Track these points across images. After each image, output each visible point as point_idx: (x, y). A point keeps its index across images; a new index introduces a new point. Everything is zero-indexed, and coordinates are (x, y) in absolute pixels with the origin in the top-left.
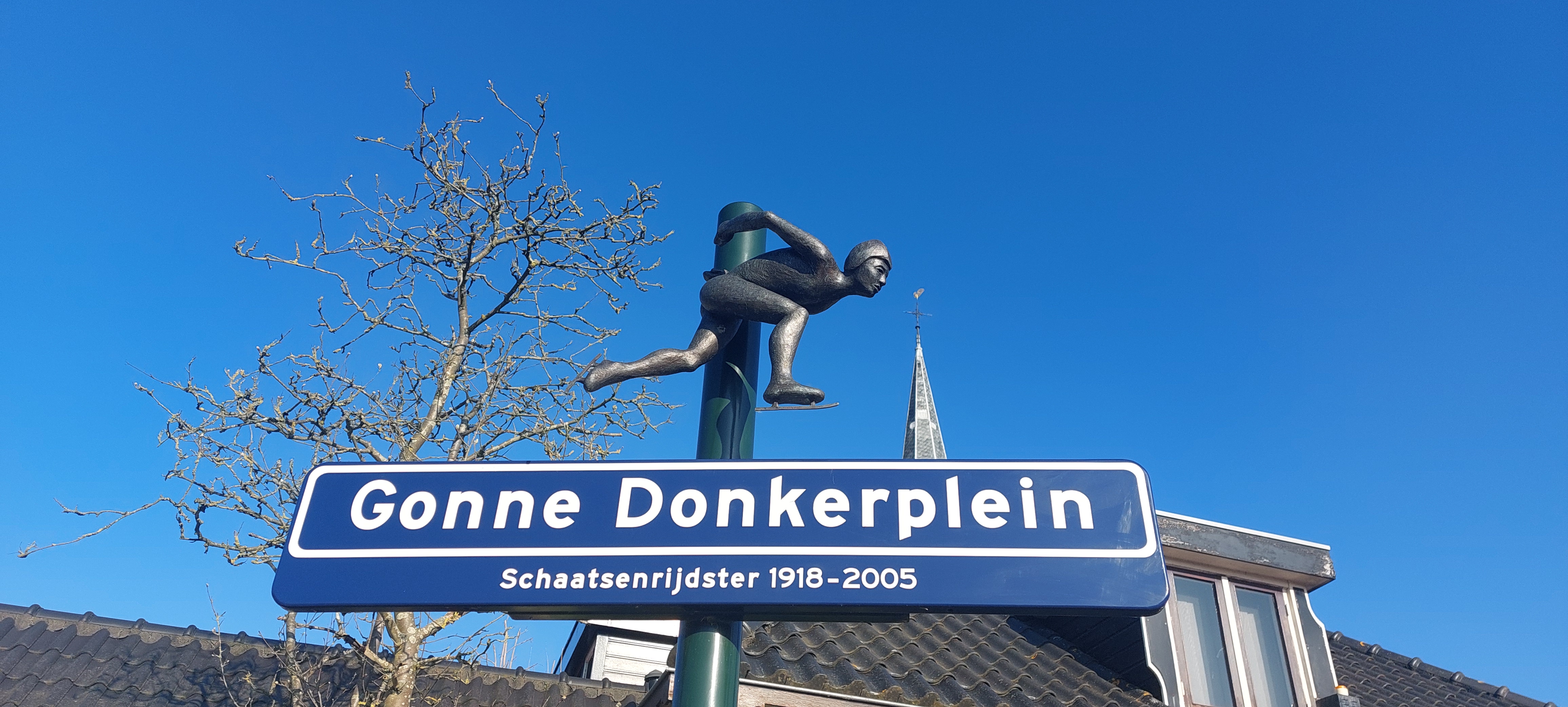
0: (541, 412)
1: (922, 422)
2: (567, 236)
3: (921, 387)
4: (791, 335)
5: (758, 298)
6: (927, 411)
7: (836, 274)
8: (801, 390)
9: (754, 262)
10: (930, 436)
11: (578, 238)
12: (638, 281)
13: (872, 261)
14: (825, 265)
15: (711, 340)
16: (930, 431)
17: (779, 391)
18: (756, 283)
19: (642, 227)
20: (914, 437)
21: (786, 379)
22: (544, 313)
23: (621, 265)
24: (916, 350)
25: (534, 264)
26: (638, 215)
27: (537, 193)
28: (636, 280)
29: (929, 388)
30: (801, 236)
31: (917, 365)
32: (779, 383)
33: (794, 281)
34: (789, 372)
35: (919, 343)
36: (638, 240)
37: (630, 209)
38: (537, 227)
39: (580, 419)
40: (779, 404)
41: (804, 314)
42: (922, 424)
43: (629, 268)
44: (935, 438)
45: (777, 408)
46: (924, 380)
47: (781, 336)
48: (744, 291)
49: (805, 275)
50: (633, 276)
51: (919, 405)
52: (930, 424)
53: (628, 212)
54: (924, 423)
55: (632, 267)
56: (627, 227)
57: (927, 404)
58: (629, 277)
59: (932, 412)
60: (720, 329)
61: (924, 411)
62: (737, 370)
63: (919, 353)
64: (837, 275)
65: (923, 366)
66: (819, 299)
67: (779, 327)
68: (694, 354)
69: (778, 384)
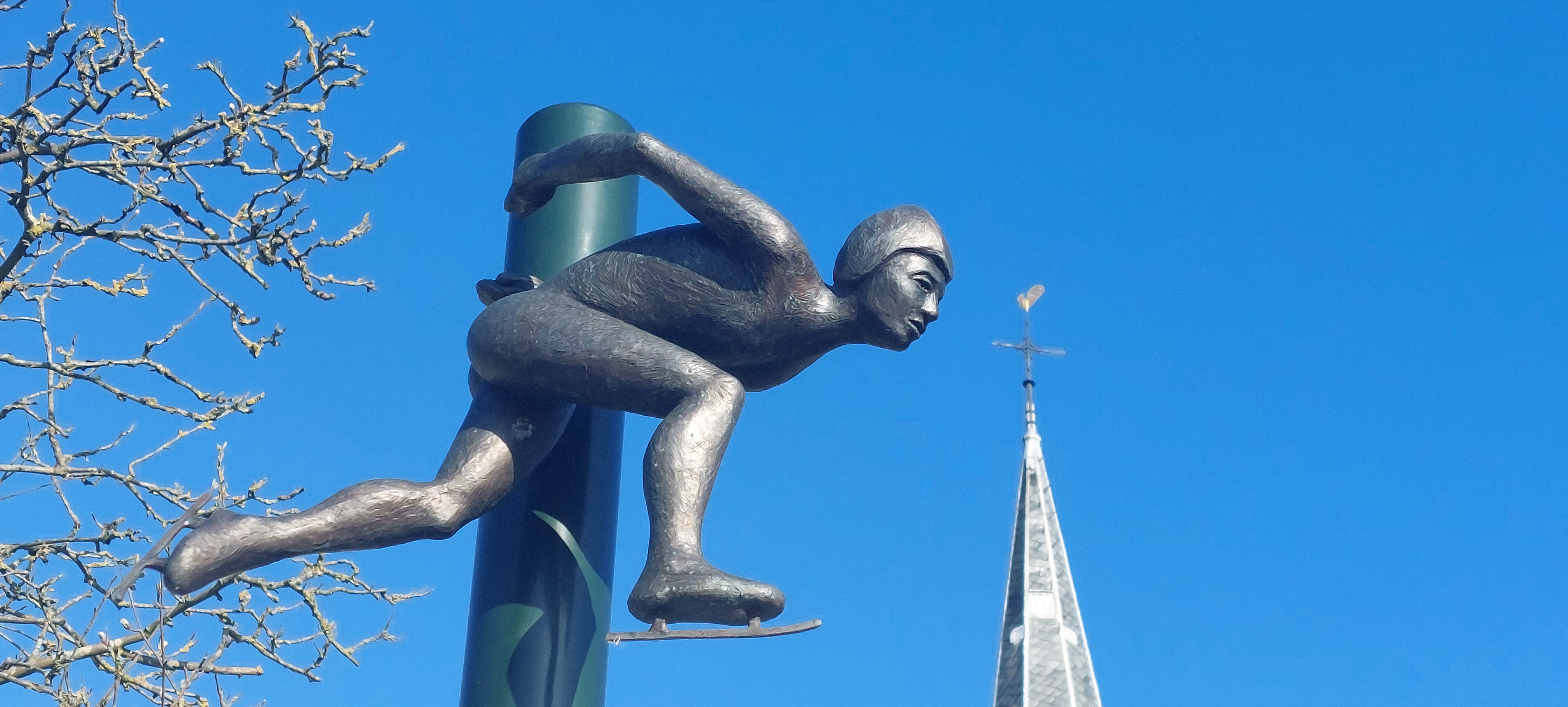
0: (51, 613)
1: (1040, 626)
2: (126, 154)
3: (1038, 537)
4: (699, 445)
5: (616, 351)
6: (1054, 598)
7: (813, 291)
8: (724, 588)
9: (606, 259)
10: (1062, 662)
11: (155, 163)
12: (309, 274)
13: (903, 259)
14: (786, 269)
15: (495, 457)
16: (1061, 650)
17: (667, 589)
18: (614, 312)
19: (321, 137)
20: (1020, 666)
21: (686, 559)
22: (63, 352)
23: (267, 233)
24: (1024, 440)
25: (40, 230)
26: (312, 104)
27: (51, 49)
28: (305, 269)
29: (1058, 540)
30: (726, 196)
31: (1027, 479)
32: (668, 568)
33: (708, 309)
34: (693, 540)
35: (1031, 422)
36: (310, 169)
37: (289, 90)
38: (46, 135)
39: (153, 631)
40: (667, 623)
41: (734, 392)
42: (1041, 631)
43: (285, 240)
44: (1074, 668)
45: (662, 632)
46: (1045, 518)
47: (675, 451)
48: (581, 333)
49: (735, 294)
50: (297, 260)
51: (1033, 583)
52: (1061, 632)
53: (285, 96)
54: (1047, 629)
55: (295, 235)
56: (283, 133)
57: (1055, 580)
58: (286, 262)
59: (1067, 600)
60: (519, 428)
61: (1046, 598)
62: (563, 531)
63: (1034, 449)
64: (816, 294)
65: (1043, 481)
66: (769, 354)
67: (669, 426)
68: (450, 492)
69: (666, 573)
